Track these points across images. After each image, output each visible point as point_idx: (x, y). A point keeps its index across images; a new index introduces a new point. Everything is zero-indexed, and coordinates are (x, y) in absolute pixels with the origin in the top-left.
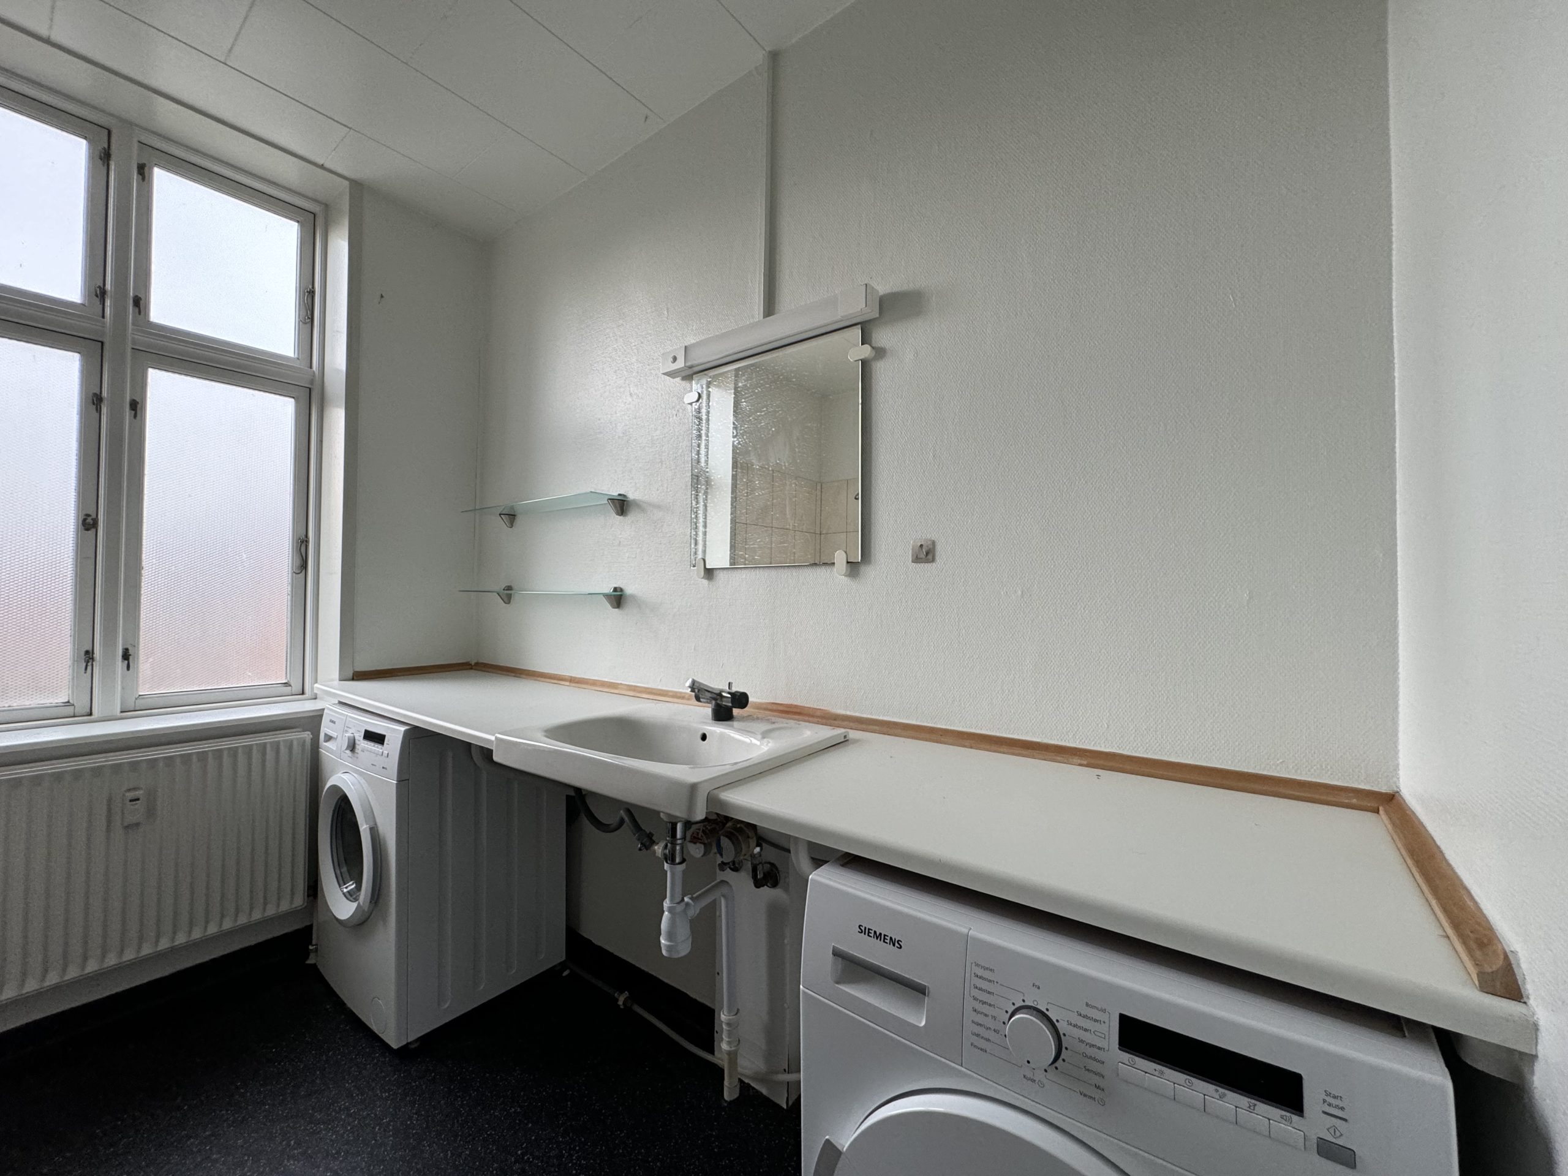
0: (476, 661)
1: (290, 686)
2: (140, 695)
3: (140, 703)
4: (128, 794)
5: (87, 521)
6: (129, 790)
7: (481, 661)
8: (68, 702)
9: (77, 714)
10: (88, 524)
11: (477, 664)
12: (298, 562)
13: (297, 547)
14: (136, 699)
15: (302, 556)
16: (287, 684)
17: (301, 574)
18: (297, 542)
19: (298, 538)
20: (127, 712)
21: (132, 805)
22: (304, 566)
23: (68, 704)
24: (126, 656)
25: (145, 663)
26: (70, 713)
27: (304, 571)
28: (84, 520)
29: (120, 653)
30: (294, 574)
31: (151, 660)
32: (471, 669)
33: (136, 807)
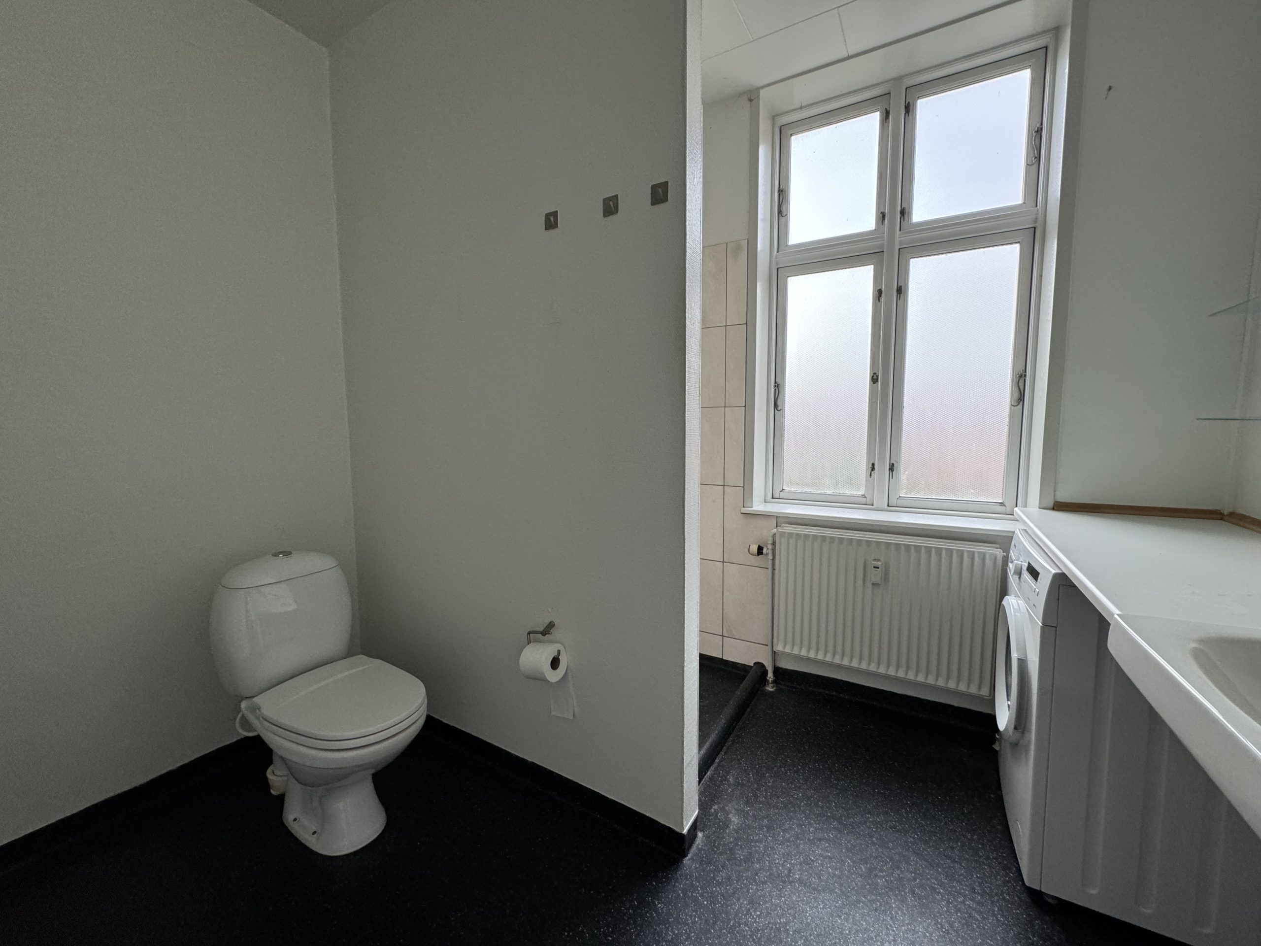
0: (1231, 510)
1: (1005, 506)
2: (900, 497)
3: (900, 502)
4: (873, 562)
5: (874, 377)
6: (875, 560)
7: (1240, 511)
8: (864, 495)
9: (868, 503)
10: (874, 379)
11: (1232, 515)
12: (1017, 395)
13: (1016, 381)
14: (897, 499)
15: (1019, 389)
16: (1002, 504)
17: (1019, 405)
18: (1016, 378)
19: (1017, 373)
20: (890, 506)
21: (876, 570)
22: (1021, 399)
23: (863, 496)
24: (892, 468)
25: (904, 475)
26: (866, 503)
27: (1021, 403)
28: (873, 376)
29: (888, 467)
30: (1012, 407)
31: (907, 473)
32: (1221, 519)
33: (877, 572)
